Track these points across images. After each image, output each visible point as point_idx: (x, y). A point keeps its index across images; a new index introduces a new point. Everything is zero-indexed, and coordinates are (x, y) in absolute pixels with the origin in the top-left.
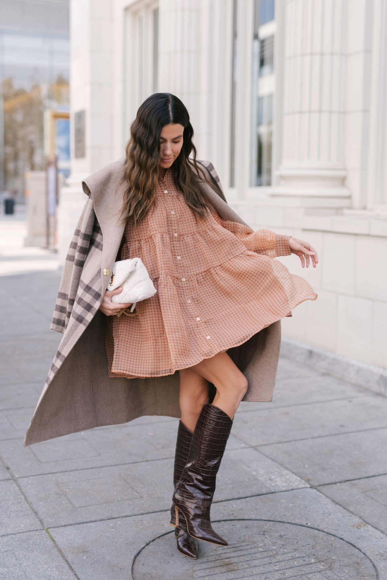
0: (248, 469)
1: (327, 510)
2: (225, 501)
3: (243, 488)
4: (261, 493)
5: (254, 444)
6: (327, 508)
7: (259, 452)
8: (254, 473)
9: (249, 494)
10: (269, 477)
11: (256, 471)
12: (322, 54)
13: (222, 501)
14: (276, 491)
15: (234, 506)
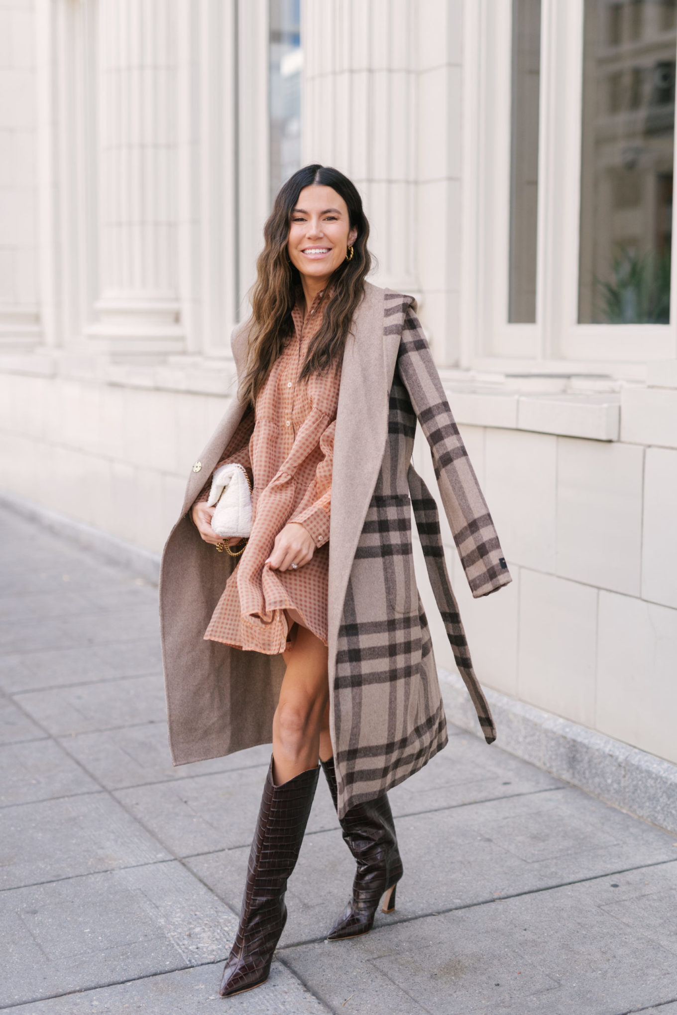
0: (151, 912)
1: (282, 1007)
2: (80, 991)
3: (128, 957)
4: (161, 969)
5: (183, 852)
6: (283, 1003)
7: (189, 870)
8: (162, 921)
9: (133, 974)
10: (190, 929)
11: (167, 916)
12: (370, 71)
13: (74, 992)
14: (194, 962)
15: (95, 1003)
